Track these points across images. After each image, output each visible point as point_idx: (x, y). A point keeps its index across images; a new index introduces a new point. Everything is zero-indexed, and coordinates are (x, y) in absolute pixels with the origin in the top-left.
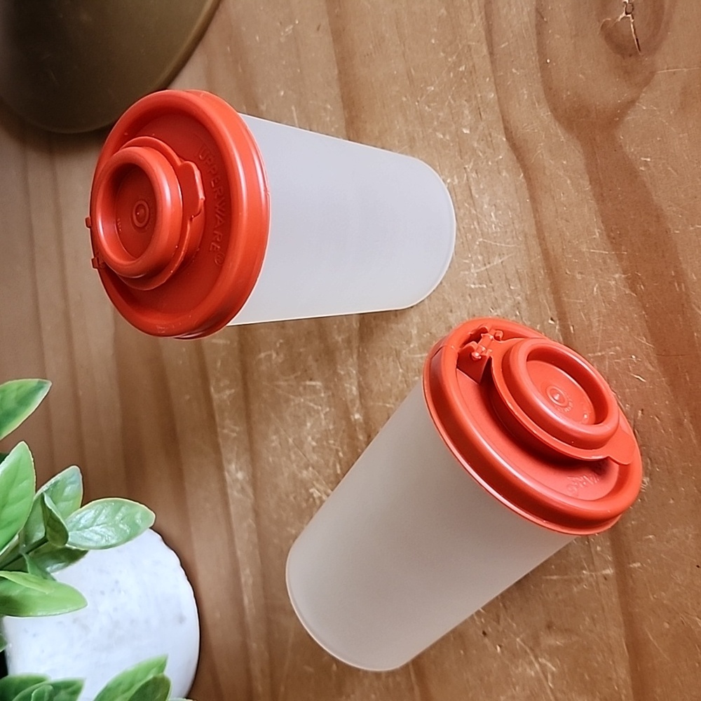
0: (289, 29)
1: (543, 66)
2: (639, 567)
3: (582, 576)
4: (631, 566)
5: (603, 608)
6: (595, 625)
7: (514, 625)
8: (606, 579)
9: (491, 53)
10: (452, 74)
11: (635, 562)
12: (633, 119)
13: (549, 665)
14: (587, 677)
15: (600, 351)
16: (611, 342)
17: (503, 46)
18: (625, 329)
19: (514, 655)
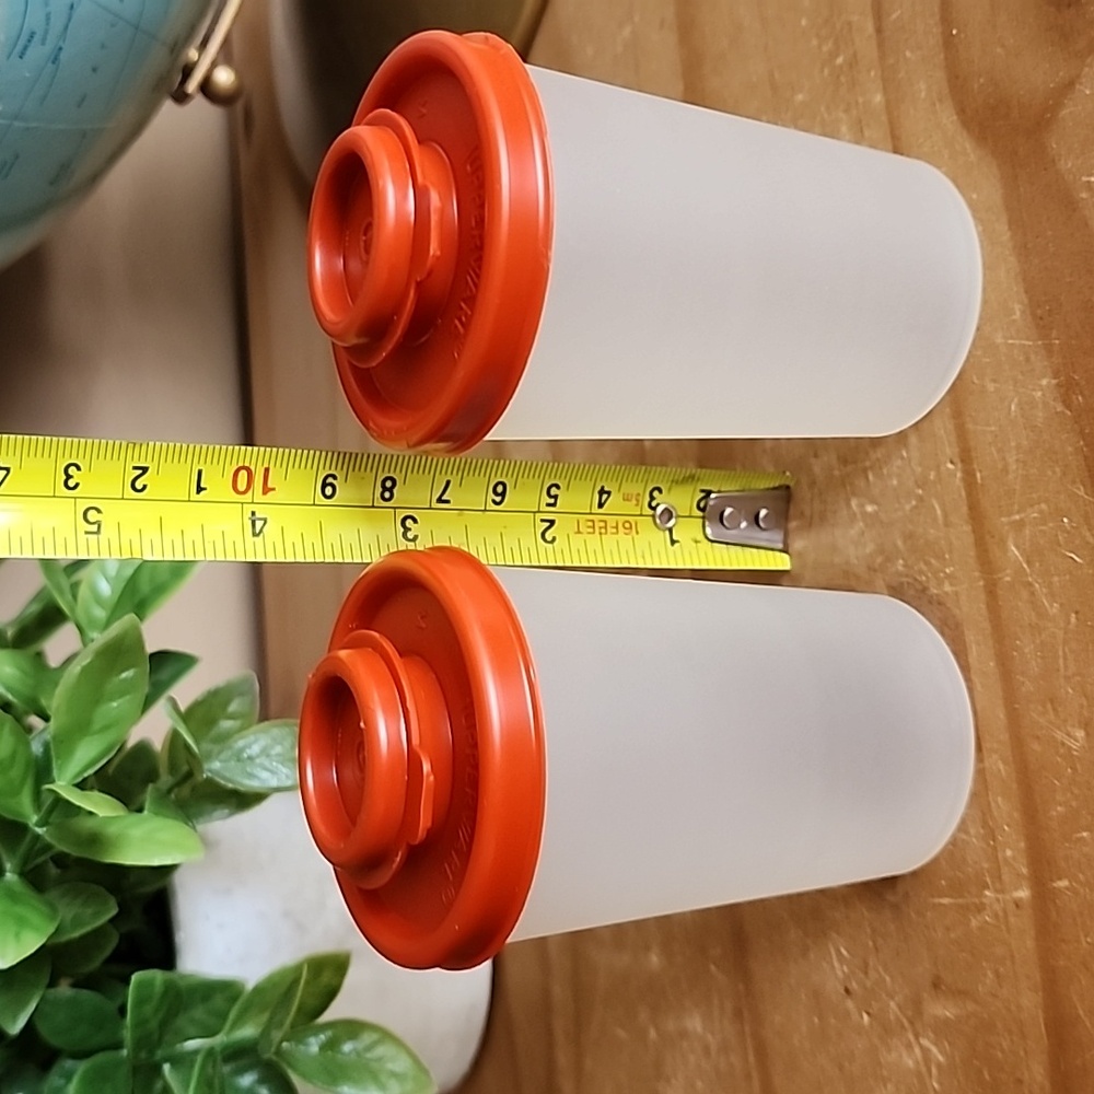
0: (627, 31)
1: (948, 42)
2: (1067, 888)
3: (984, 900)
4: (1055, 885)
5: (1012, 956)
6: (1001, 987)
7: (888, 979)
8: (1017, 906)
9: (879, 30)
10: (826, 71)
11: (1060, 879)
12: (1071, 113)
13: (934, 1049)
14: (987, 1077)
15: (1018, 512)
16: (1034, 496)
17: (894, 16)
18: (1054, 472)
19: (886, 1030)
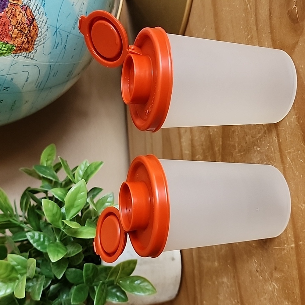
0: (204, 30)
1: (272, 33)
2: (302, 244)
3: (285, 247)
4: (300, 243)
5: (291, 261)
6: (289, 269)
7: (265, 267)
8: (292, 249)
9: (257, 29)
10: (246, 40)
11: (301, 242)
12: (297, 50)
13: (276, 285)
14: (287, 291)
15: (289, 150)
16: (292, 145)
17: (260, 25)
18: (296, 139)
19: (265, 280)
